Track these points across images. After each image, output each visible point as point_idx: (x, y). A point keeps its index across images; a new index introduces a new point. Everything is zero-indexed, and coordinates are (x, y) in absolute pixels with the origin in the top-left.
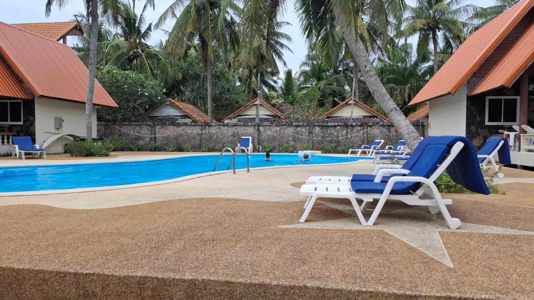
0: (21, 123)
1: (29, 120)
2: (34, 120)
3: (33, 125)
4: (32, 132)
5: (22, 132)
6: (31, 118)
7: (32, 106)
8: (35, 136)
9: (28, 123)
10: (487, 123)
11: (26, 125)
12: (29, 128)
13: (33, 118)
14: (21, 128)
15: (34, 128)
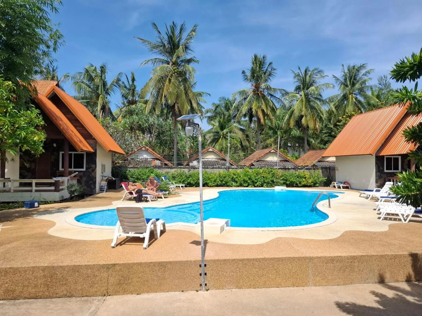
0: (84, 169)
1: (91, 167)
2: (96, 167)
3: (95, 171)
4: (93, 176)
5: (84, 177)
6: (93, 166)
7: (95, 157)
8: (96, 179)
9: (90, 170)
10: (386, 171)
11: (88, 172)
12: (91, 173)
13: (95, 166)
14: (84, 174)
15: (96, 173)
